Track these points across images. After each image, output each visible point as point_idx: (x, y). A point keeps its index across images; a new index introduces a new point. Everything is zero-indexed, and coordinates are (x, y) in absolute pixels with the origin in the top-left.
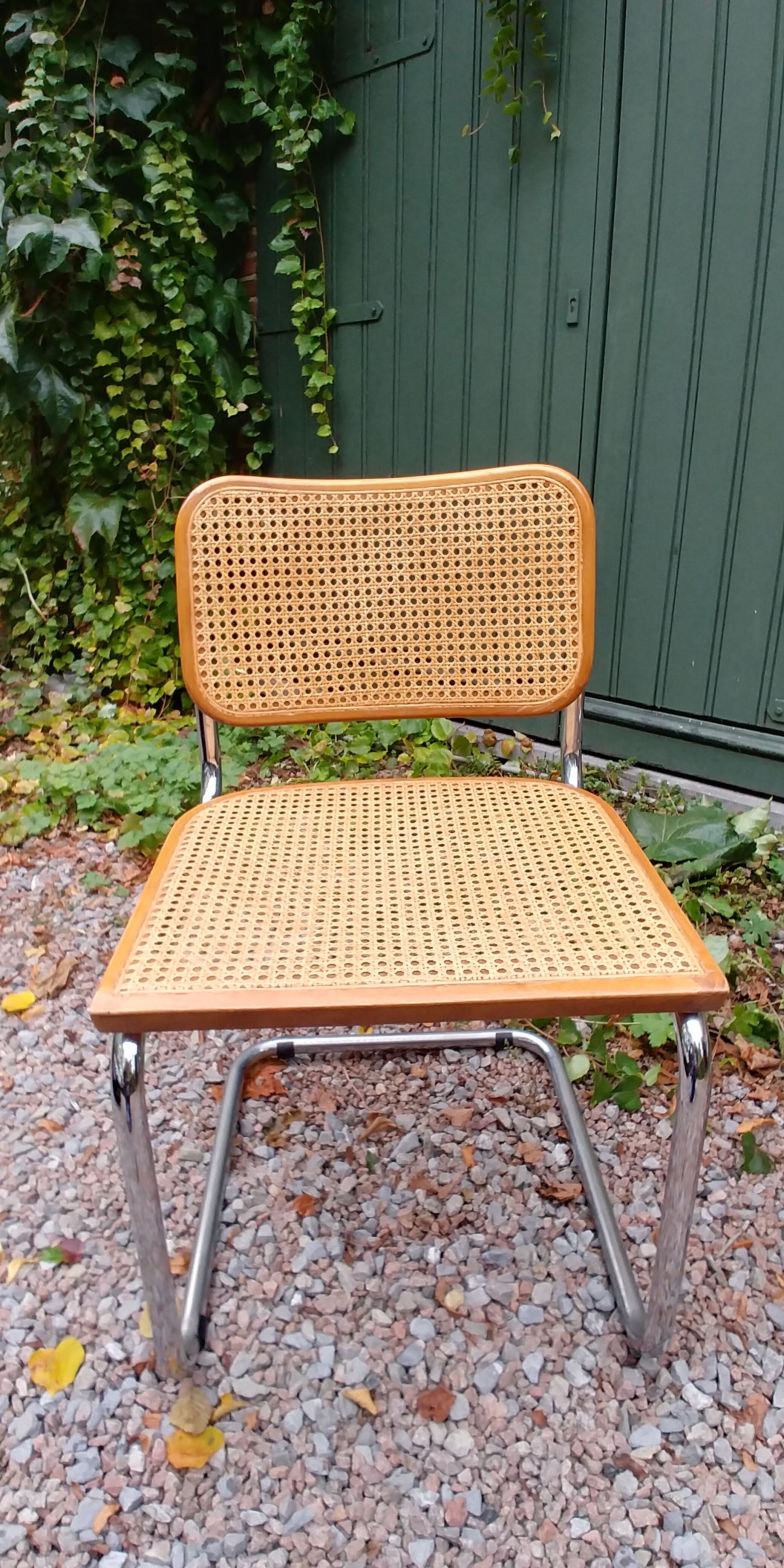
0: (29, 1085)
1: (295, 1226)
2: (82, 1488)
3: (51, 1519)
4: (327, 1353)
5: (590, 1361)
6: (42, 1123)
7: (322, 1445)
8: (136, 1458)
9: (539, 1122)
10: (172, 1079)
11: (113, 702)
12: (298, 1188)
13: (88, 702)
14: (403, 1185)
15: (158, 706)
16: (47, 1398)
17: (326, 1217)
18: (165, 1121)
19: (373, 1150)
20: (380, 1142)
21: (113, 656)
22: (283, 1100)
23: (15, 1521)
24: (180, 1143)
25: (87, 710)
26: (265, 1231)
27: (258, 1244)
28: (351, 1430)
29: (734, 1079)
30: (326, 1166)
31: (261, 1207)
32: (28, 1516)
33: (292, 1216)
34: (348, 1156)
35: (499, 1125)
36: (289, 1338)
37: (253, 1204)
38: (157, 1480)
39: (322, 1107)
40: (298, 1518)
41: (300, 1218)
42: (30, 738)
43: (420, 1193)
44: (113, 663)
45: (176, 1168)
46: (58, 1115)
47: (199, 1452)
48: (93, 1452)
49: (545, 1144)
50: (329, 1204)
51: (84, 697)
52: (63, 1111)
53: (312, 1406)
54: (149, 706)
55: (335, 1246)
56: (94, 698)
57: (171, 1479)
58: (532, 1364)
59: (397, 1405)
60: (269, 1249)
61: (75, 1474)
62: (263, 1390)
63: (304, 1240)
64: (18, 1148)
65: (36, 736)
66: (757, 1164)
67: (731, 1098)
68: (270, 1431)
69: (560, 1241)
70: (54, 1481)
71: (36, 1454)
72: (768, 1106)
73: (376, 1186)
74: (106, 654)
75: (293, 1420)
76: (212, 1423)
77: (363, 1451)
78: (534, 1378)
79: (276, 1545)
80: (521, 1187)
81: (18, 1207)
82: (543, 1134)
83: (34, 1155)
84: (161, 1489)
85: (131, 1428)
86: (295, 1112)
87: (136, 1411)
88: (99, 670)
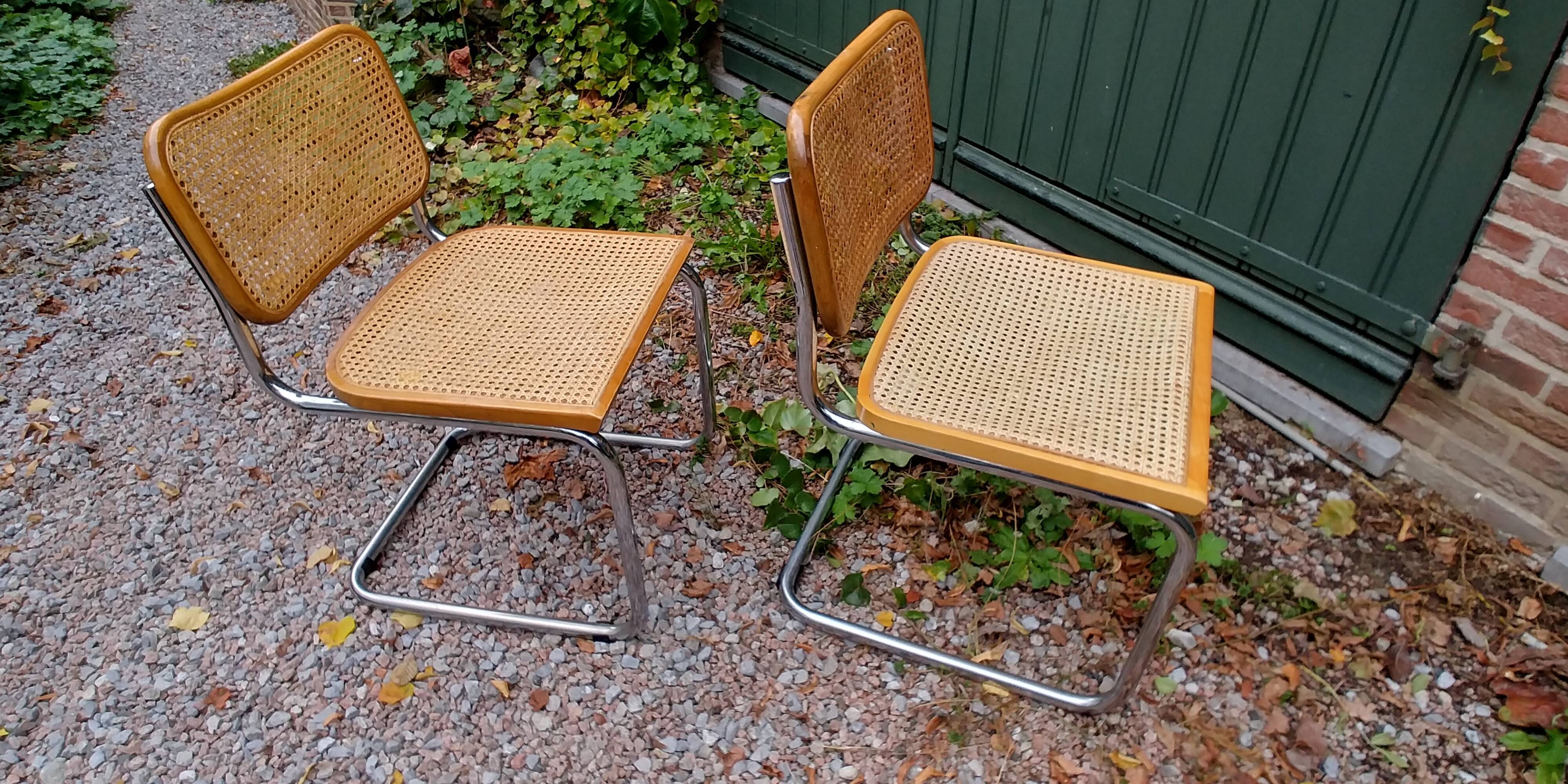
0: (393, 443)
1: (515, 573)
2: (326, 701)
3: (306, 714)
4: (496, 657)
5: (648, 699)
6: (390, 472)
7: (465, 707)
8: (361, 692)
9: (713, 534)
10: (485, 454)
11: (575, 92)
12: (526, 549)
13: (553, 92)
14: (600, 559)
15: (614, 99)
16: (326, 648)
17: (539, 571)
18: (468, 484)
19: (592, 531)
20: (602, 527)
21: (578, 48)
22: (550, 483)
23: (288, 711)
24: (469, 503)
25: (551, 99)
26: (494, 573)
27: (485, 580)
28: (488, 704)
29: (887, 530)
30: (554, 537)
31: (499, 557)
32: (296, 710)
33: (515, 566)
34: (572, 532)
35: (687, 531)
36: (478, 643)
37: (495, 553)
38: (369, 706)
39: (573, 494)
40: (432, 743)
41: (521, 568)
42: (497, 126)
43: (606, 568)
44: (578, 55)
45: (459, 520)
46: (401, 469)
47: (396, 695)
48: (340, 684)
49: (710, 550)
50: (543, 563)
51: (551, 86)
52: (407, 465)
53: (471, 685)
54: (607, 99)
55: (533, 590)
56: (559, 88)
57: (377, 707)
58: (612, 692)
59: (525, 694)
60: (490, 585)
61: (327, 693)
62: (447, 669)
63: (516, 584)
64: (372, 487)
65: (504, 124)
66: (854, 597)
67: (874, 543)
68: (441, 693)
69: (678, 620)
70: (314, 695)
71: (311, 678)
72: (898, 556)
73: (578, 557)
74: (571, 46)
75: (455, 690)
76: (413, 680)
77: (491, 716)
78: (608, 701)
79: (417, 754)
80: (675, 577)
81: (356, 527)
82: (715, 543)
83: (379, 494)
84: (371, 711)
85: (365, 674)
86: (554, 495)
87: (373, 664)
88: (568, 60)
